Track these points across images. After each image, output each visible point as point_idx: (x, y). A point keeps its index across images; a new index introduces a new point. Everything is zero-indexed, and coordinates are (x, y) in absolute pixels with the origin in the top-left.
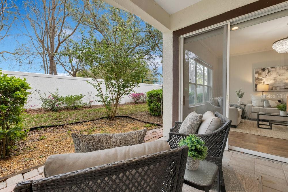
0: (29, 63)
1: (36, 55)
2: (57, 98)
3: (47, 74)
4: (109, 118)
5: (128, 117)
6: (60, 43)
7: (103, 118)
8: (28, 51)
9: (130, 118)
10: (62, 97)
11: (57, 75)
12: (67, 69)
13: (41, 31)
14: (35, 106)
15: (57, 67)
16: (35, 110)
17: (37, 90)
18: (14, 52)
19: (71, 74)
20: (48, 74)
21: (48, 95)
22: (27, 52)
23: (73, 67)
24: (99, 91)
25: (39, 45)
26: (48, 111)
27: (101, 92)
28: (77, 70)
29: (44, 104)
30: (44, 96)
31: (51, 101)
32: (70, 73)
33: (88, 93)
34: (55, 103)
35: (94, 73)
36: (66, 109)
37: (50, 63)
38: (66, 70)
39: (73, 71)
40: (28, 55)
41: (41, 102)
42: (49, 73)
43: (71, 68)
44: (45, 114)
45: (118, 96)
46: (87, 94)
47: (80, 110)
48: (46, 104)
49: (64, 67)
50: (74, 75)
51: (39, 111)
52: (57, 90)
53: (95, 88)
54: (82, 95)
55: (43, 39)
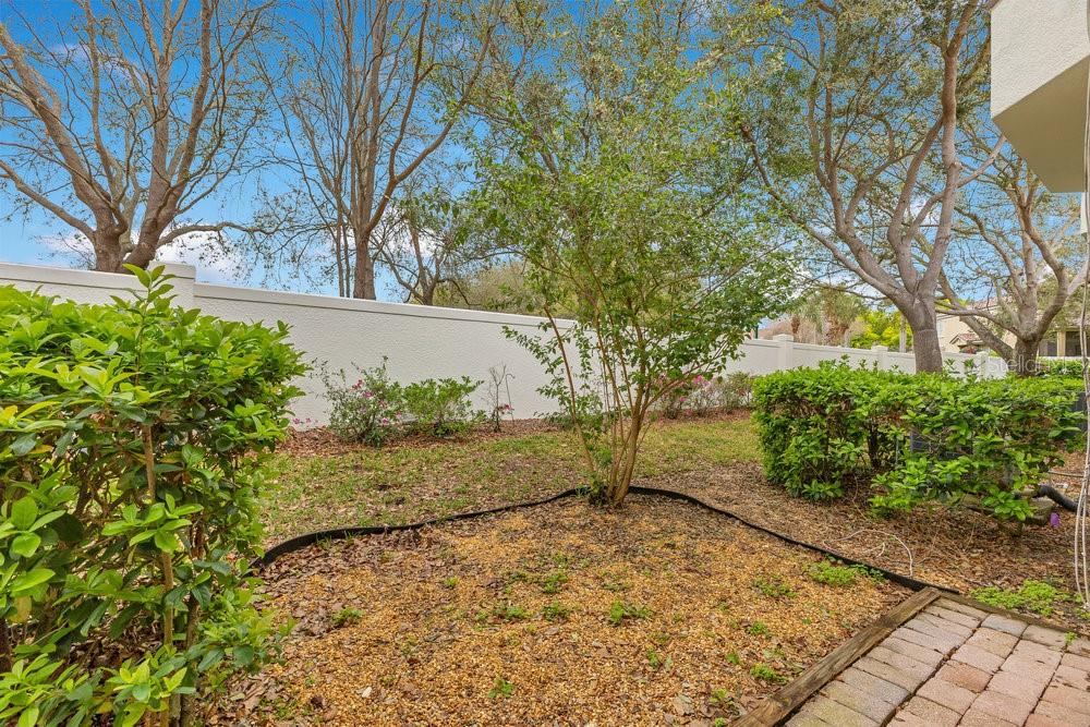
0: (293, 258)
1: (311, 232)
2: (382, 393)
3: (345, 298)
4: (601, 498)
5: (684, 497)
6: (393, 184)
7: (572, 493)
8: (290, 220)
9: (693, 502)
10: (397, 385)
11: (375, 299)
12: (405, 276)
13: (336, 144)
14: (309, 420)
15: (375, 270)
16: (305, 434)
17: (319, 362)
18: (250, 223)
19: (417, 296)
20: (348, 296)
21: (353, 378)
22: (287, 224)
23: (422, 269)
24: (557, 371)
25: (323, 199)
26: (351, 442)
27: (565, 375)
28: (437, 280)
29: (338, 415)
30: (338, 383)
31: (362, 404)
32: (413, 291)
33: (493, 372)
34: (374, 413)
35: (544, 291)
36: (413, 433)
37: (358, 259)
38: (401, 282)
39: (424, 285)
40: (291, 235)
41: (330, 406)
42: (351, 294)
43: (418, 272)
44: (341, 453)
45: (644, 398)
46: (488, 378)
47: (461, 441)
48: (344, 416)
49: (395, 271)
50: (427, 300)
51: (319, 439)
52: (386, 358)
53: (538, 357)
54: (468, 381)
55: (341, 173)
